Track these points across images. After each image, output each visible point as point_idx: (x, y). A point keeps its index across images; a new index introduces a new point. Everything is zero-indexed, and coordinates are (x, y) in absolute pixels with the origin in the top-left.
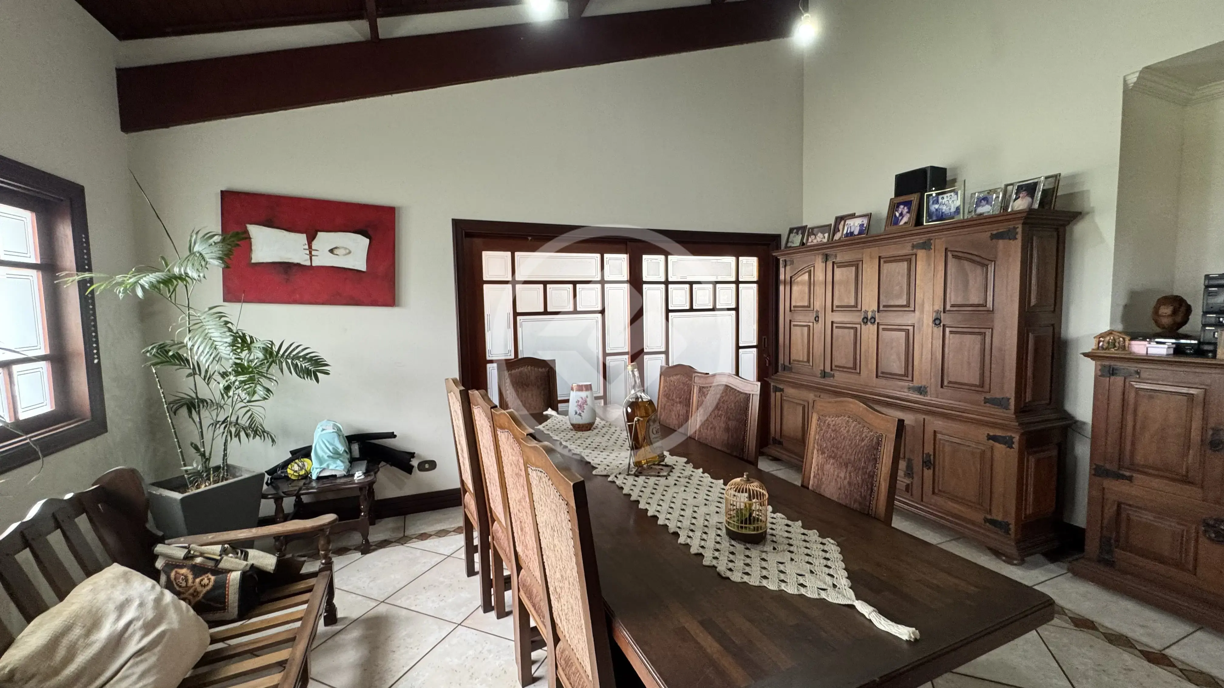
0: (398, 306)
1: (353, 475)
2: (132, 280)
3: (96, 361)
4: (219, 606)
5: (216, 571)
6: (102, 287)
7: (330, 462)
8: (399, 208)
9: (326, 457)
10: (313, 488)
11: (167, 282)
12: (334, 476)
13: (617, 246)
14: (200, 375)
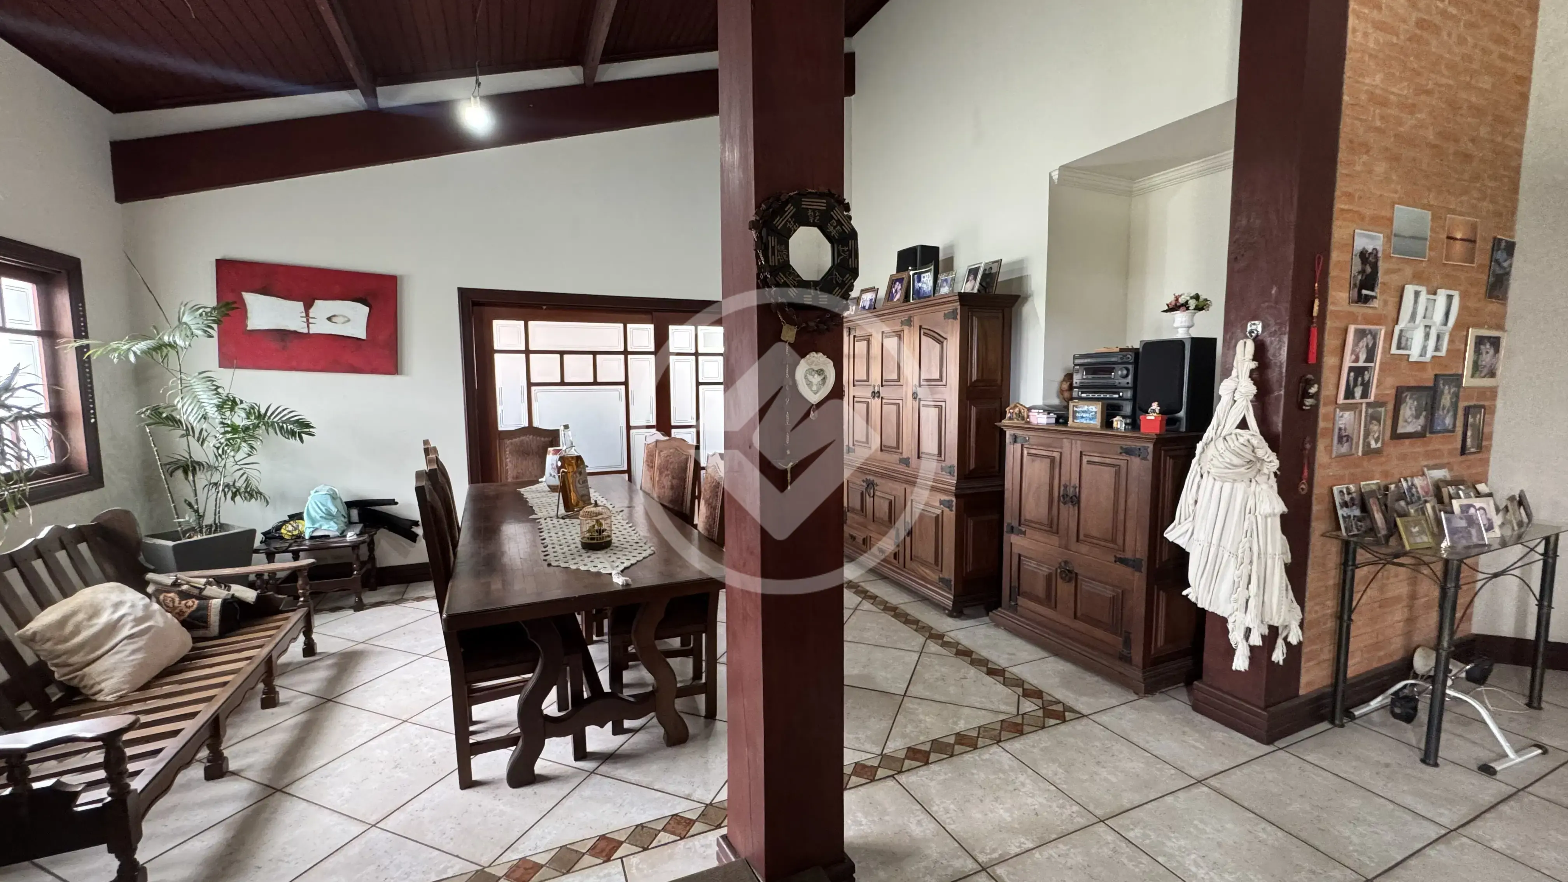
0: (401, 374)
1: (345, 536)
2: (125, 347)
3: (93, 421)
4: (202, 624)
5: (201, 597)
6: (99, 353)
7: (323, 522)
8: (401, 276)
9: (318, 517)
10: (305, 545)
11: (159, 348)
12: (327, 537)
13: (643, 316)
14: (194, 436)
